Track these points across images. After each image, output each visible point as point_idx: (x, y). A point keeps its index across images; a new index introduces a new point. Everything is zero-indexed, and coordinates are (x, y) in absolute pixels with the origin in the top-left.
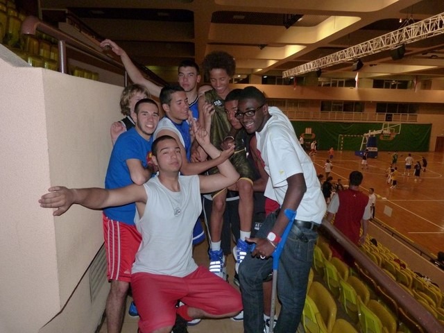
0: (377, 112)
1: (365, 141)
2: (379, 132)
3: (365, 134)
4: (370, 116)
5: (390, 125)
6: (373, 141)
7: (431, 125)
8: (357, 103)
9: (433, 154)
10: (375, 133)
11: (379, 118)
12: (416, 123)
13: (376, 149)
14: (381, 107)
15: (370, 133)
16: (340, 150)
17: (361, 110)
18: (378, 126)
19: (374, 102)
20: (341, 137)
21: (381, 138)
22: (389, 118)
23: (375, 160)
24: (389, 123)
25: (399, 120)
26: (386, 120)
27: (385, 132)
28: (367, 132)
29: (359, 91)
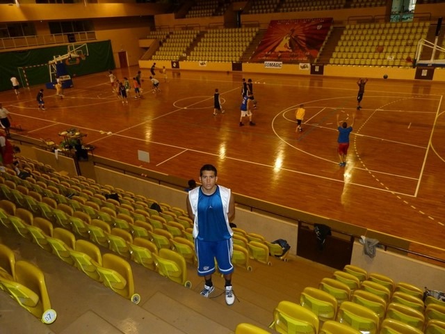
0: (52, 33)
1: (53, 70)
2: (65, 56)
3: (50, 62)
4: (45, 40)
5: (76, 47)
6: (62, 68)
7: (109, 41)
8: (24, 24)
9: (120, 71)
10: (60, 58)
11: (60, 40)
13: (68, 77)
14: (56, 26)
15: (56, 60)
16: (26, 86)
17: (33, 33)
18: (63, 50)
19: (44, 21)
20: (21, 70)
21: (68, 63)
22: (72, 39)
23: (72, 90)
24: (73, 44)
25: (83, 40)
26: (70, 42)
27: (72, 55)
28: (52, 59)
29: (21, 8)
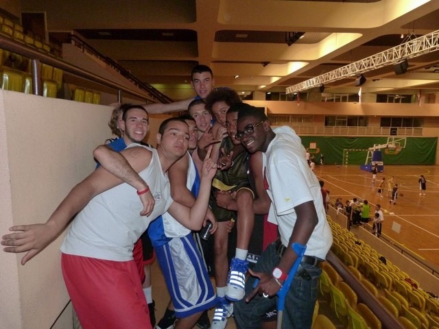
0: (381, 125)
1: (370, 155)
2: (384, 146)
3: (370, 149)
4: (375, 130)
5: (395, 139)
6: (378, 155)
7: (437, 138)
8: (361, 117)
10: (380, 147)
11: (384, 132)
12: (421, 136)
13: (381, 163)
14: (385, 121)
15: (375, 147)
16: (345, 164)
17: (365, 124)
18: (383, 141)
19: (378, 116)
20: (346, 151)
21: (386, 152)
22: (393, 133)
23: (381, 175)
24: (393, 137)
25: (404, 134)
26: (391, 134)
27: (390, 146)
28: (372, 146)
29: (362, 106)
